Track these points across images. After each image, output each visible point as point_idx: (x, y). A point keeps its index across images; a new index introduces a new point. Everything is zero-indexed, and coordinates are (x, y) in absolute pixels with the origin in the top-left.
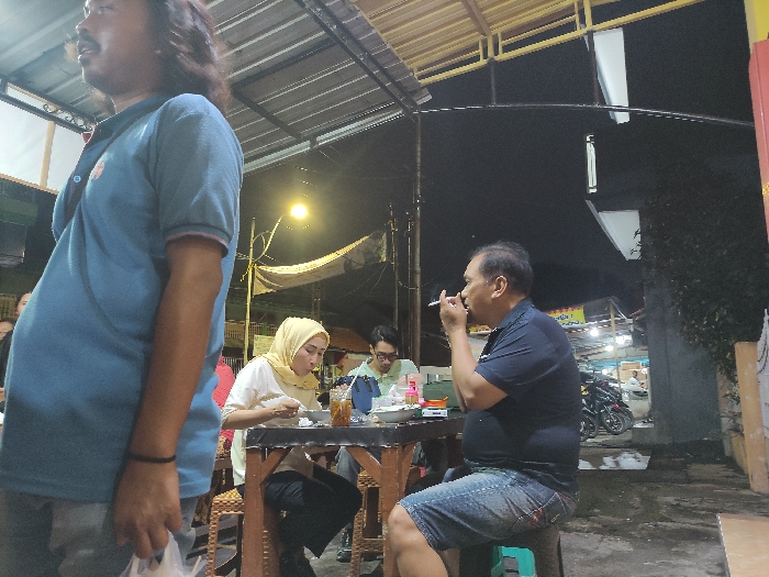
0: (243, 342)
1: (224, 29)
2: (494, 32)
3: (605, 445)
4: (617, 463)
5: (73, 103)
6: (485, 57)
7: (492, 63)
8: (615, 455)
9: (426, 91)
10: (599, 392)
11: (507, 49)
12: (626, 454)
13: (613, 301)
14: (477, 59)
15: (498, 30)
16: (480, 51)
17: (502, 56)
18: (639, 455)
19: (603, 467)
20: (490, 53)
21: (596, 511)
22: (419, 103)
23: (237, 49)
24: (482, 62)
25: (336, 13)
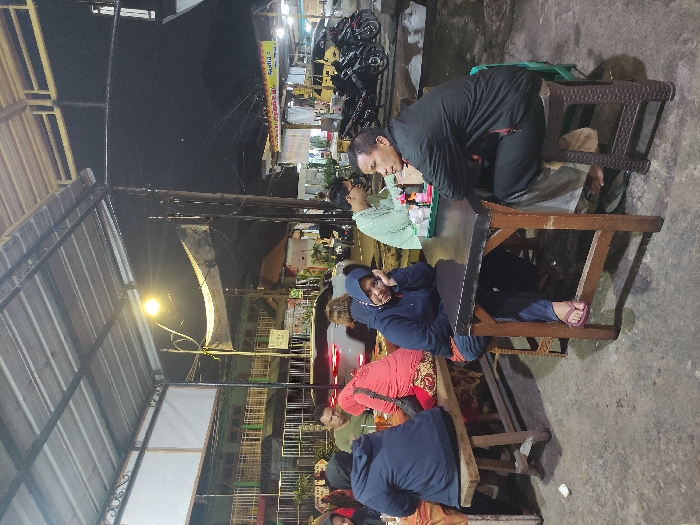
0: (274, 358)
1: (33, 370)
2: (23, 97)
3: (394, 41)
4: (416, 32)
5: (97, 511)
6: (51, 109)
7: (58, 102)
8: (406, 32)
9: (83, 172)
10: (343, 37)
11: (43, 85)
12: (406, 22)
13: (256, 12)
14: (52, 118)
15: (21, 93)
16: (44, 114)
17: (52, 91)
18: (408, 11)
19: (421, 45)
20: (48, 103)
21: (468, 56)
22: (94, 181)
23: (51, 357)
24: (57, 112)
25: (17, 258)
